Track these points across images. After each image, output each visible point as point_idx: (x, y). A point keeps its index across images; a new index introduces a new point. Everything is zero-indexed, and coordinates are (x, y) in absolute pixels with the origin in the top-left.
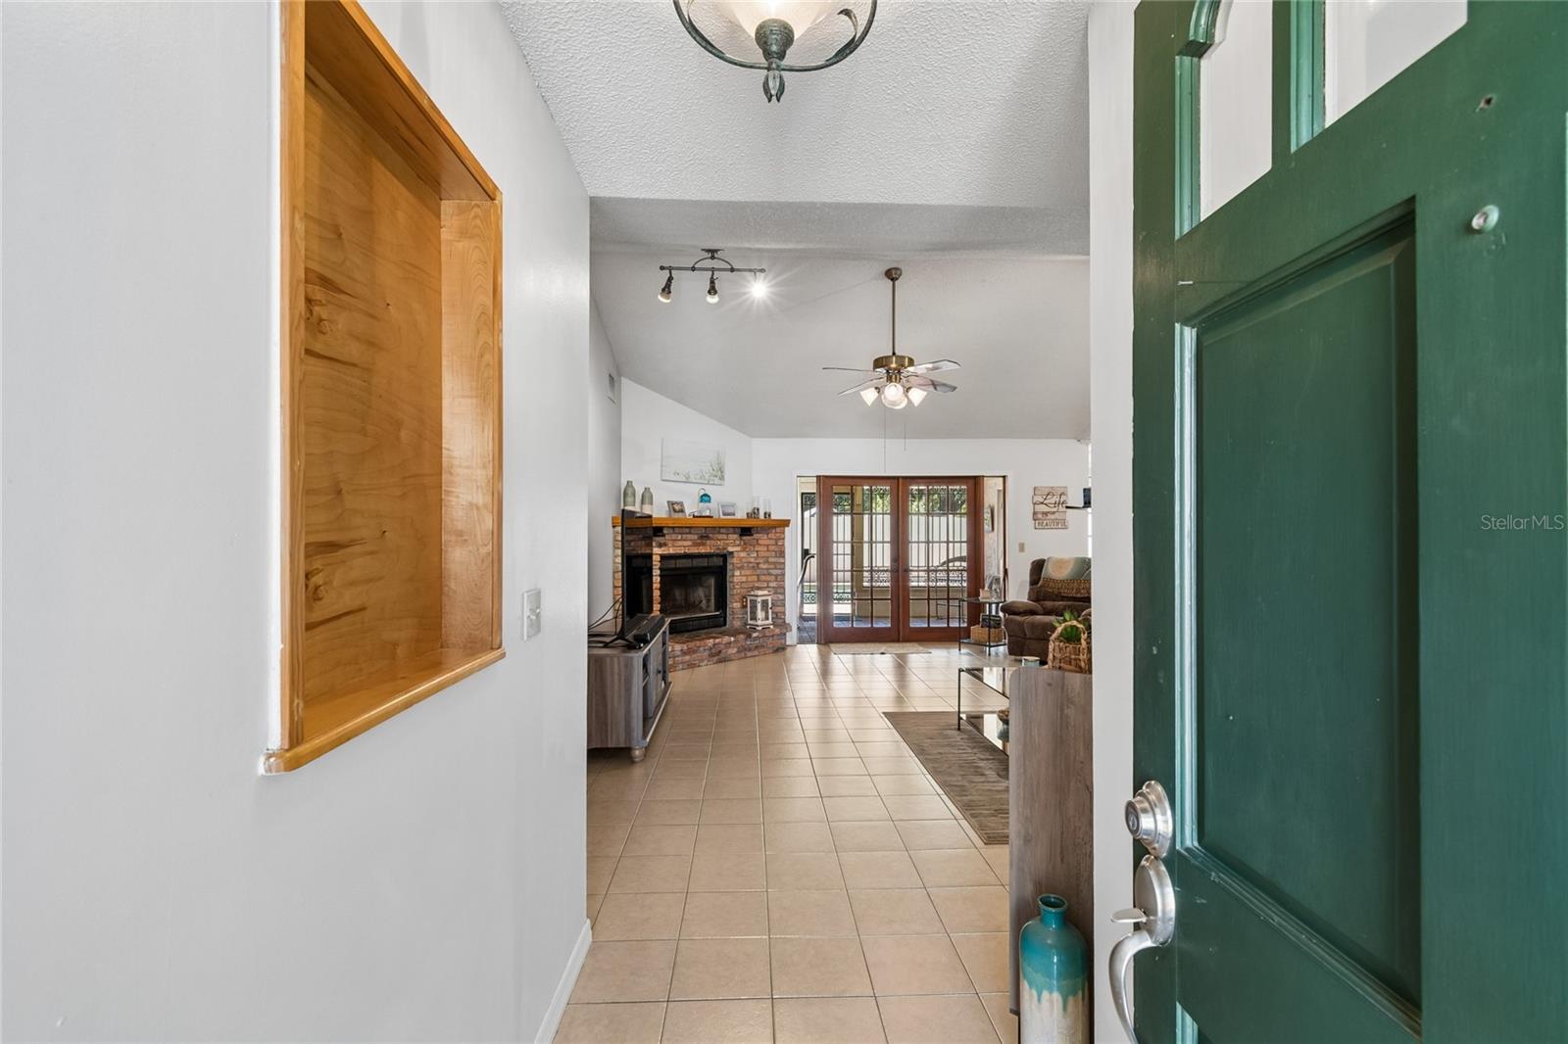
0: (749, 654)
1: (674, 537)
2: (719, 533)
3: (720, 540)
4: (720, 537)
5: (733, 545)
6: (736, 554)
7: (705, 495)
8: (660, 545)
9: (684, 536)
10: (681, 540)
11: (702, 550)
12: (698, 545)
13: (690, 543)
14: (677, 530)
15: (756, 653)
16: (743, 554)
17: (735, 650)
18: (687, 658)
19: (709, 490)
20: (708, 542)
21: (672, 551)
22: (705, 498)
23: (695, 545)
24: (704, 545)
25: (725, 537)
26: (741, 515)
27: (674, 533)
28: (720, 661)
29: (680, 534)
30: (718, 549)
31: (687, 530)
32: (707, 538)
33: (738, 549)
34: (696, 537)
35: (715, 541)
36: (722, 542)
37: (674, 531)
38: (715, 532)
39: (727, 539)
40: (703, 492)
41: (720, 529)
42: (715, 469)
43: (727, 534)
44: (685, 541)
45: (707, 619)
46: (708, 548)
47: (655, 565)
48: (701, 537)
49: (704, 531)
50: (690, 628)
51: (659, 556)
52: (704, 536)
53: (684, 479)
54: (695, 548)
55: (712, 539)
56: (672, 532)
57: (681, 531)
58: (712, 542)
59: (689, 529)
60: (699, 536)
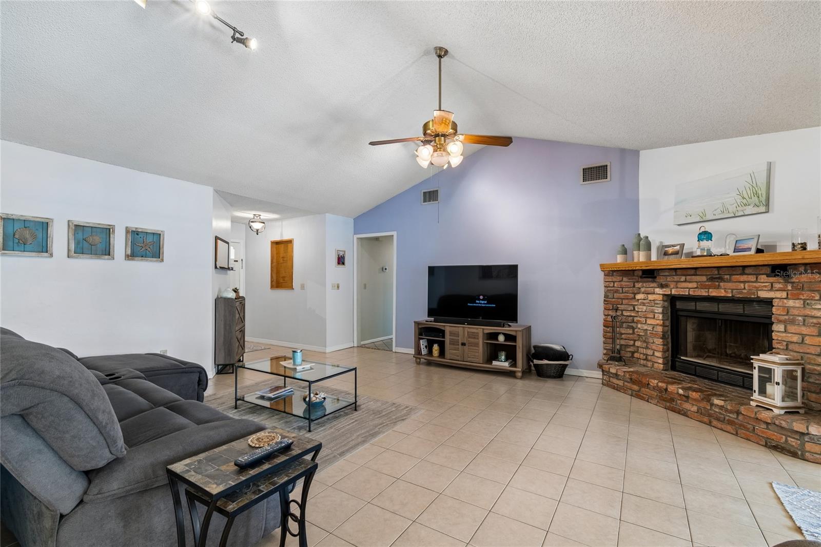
0: (715, 423)
1: (676, 278)
2: (743, 274)
3: (744, 282)
4: (744, 278)
5: (767, 288)
6: (775, 302)
7: (705, 233)
8: (662, 286)
9: (688, 277)
10: (685, 281)
11: (714, 293)
12: (709, 287)
13: (695, 285)
14: (679, 272)
15: (729, 428)
16: (791, 303)
17: (695, 409)
18: (636, 388)
19: (708, 227)
20: (722, 284)
21: (674, 292)
22: (705, 235)
23: (703, 287)
24: (719, 287)
25: (752, 278)
27: (676, 275)
28: (673, 410)
29: (684, 275)
31: (693, 272)
32: (721, 279)
33: (784, 295)
34: (704, 278)
35: (734, 284)
36: (746, 284)
37: (676, 272)
38: (734, 273)
39: (756, 281)
40: (703, 230)
41: (743, 269)
42: (746, 196)
43: (757, 275)
44: (690, 282)
45: (741, 376)
46: (723, 291)
47: (658, 304)
48: (712, 279)
49: (716, 272)
50: (715, 377)
51: (661, 296)
52: (716, 278)
53: (698, 219)
54: (702, 290)
55: (730, 281)
56: (674, 274)
57: (685, 272)
58: (729, 285)
59: (695, 270)
60: (709, 277)
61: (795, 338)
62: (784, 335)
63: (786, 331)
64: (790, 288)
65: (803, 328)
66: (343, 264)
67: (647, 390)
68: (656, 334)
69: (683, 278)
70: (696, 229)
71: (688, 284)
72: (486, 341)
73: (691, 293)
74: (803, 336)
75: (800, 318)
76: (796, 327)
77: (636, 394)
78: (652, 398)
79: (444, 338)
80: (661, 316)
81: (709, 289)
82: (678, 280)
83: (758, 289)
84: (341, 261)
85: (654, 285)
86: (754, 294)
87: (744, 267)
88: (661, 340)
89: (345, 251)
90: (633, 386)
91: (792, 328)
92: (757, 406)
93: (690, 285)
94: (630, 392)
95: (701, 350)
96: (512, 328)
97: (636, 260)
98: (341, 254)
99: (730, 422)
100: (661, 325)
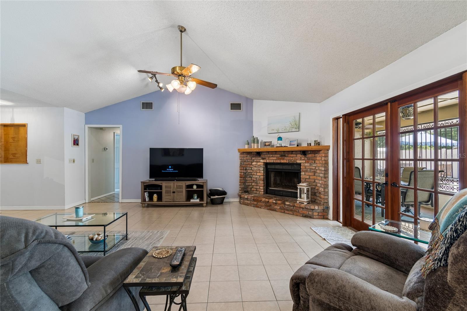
0: (286, 212)
1: (269, 155)
3: (292, 157)
4: (292, 155)
5: (299, 159)
6: (302, 164)
8: (263, 159)
9: (273, 155)
10: (272, 157)
11: (282, 161)
13: (275, 158)
14: (270, 153)
15: (291, 213)
16: (306, 164)
17: (279, 207)
18: (255, 203)
19: (281, 135)
20: (285, 158)
21: (268, 161)
22: (280, 139)
23: (278, 159)
24: (284, 159)
25: (295, 155)
26: (304, 145)
27: (269, 154)
28: (271, 210)
29: (271, 154)
30: (291, 161)
31: (275, 153)
32: (285, 156)
33: (304, 161)
34: (279, 156)
35: (289, 158)
36: (293, 158)
37: (269, 153)
38: (289, 153)
39: (296, 157)
40: (279, 136)
41: (292, 152)
42: (292, 125)
43: (296, 154)
44: (274, 157)
45: (290, 193)
46: (285, 160)
47: (261, 166)
48: (282, 156)
49: (283, 153)
50: (282, 195)
51: (263, 163)
52: (283, 155)
53: (276, 132)
54: (278, 160)
55: (288, 157)
56: (268, 154)
57: (272, 153)
58: (287, 158)
59: (276, 152)
60: (280, 155)
61: (308, 177)
62: (304, 176)
63: (305, 175)
64: (306, 159)
65: (310, 173)
66: (78, 145)
67: (260, 203)
68: (260, 179)
69: (271, 156)
70: (277, 135)
71: (273, 158)
72: (187, 189)
73: (274, 161)
74: (310, 176)
75: (309, 170)
76: (307, 173)
77: (256, 206)
78: (262, 206)
79: (161, 190)
80: (263, 172)
81: (281, 160)
82: (269, 156)
83: (297, 160)
84: (76, 142)
85: (260, 158)
86: (295, 161)
87: (292, 151)
88: (263, 182)
89: (79, 136)
90: (254, 202)
91: (307, 174)
92: (299, 203)
93: (274, 158)
94: (253, 205)
95: (276, 185)
96: (200, 181)
97: (253, 147)
98: (76, 137)
99: (291, 210)
100: (263, 175)
